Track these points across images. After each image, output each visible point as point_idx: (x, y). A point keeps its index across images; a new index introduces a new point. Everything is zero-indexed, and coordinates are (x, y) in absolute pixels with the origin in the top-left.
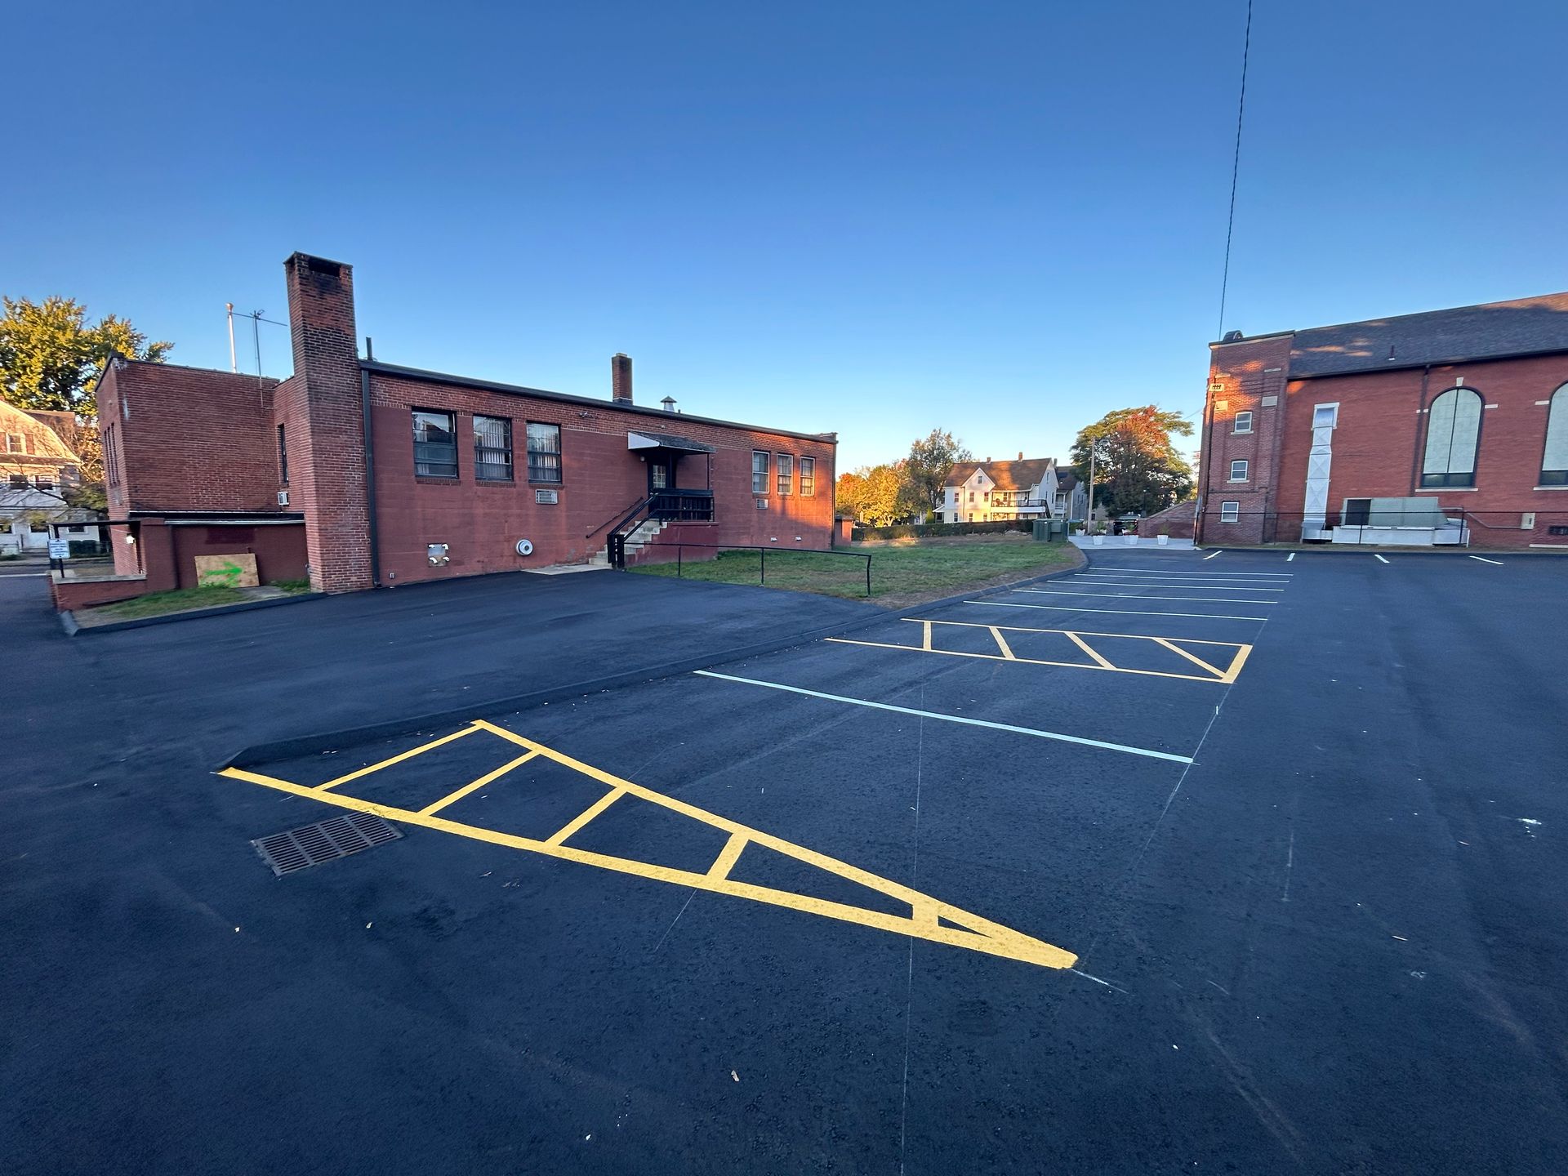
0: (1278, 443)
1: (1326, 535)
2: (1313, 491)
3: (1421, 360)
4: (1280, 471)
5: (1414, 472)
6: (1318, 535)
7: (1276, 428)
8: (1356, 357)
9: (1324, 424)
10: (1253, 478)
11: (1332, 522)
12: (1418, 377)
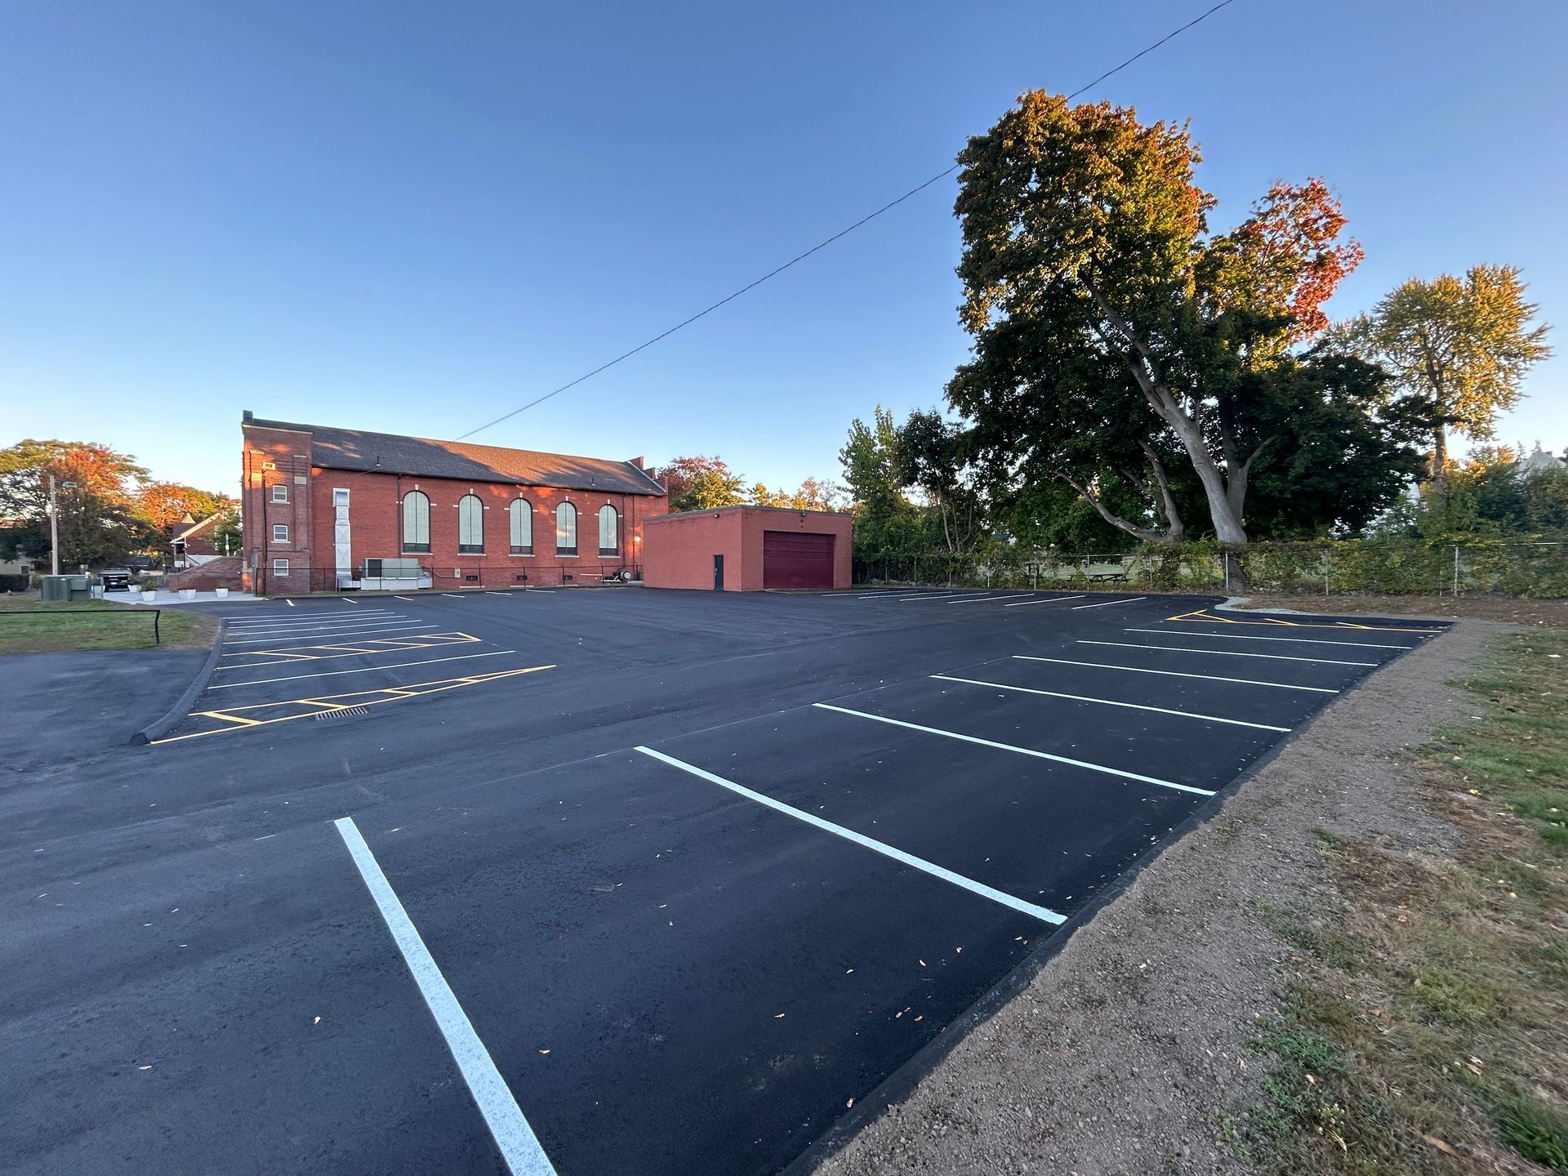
0: (310, 514)
1: (356, 584)
2: (341, 553)
3: (396, 471)
4: (314, 535)
5: (399, 542)
6: (351, 584)
7: (308, 503)
8: (349, 457)
9: (342, 503)
10: (294, 539)
11: (357, 575)
12: (394, 480)
